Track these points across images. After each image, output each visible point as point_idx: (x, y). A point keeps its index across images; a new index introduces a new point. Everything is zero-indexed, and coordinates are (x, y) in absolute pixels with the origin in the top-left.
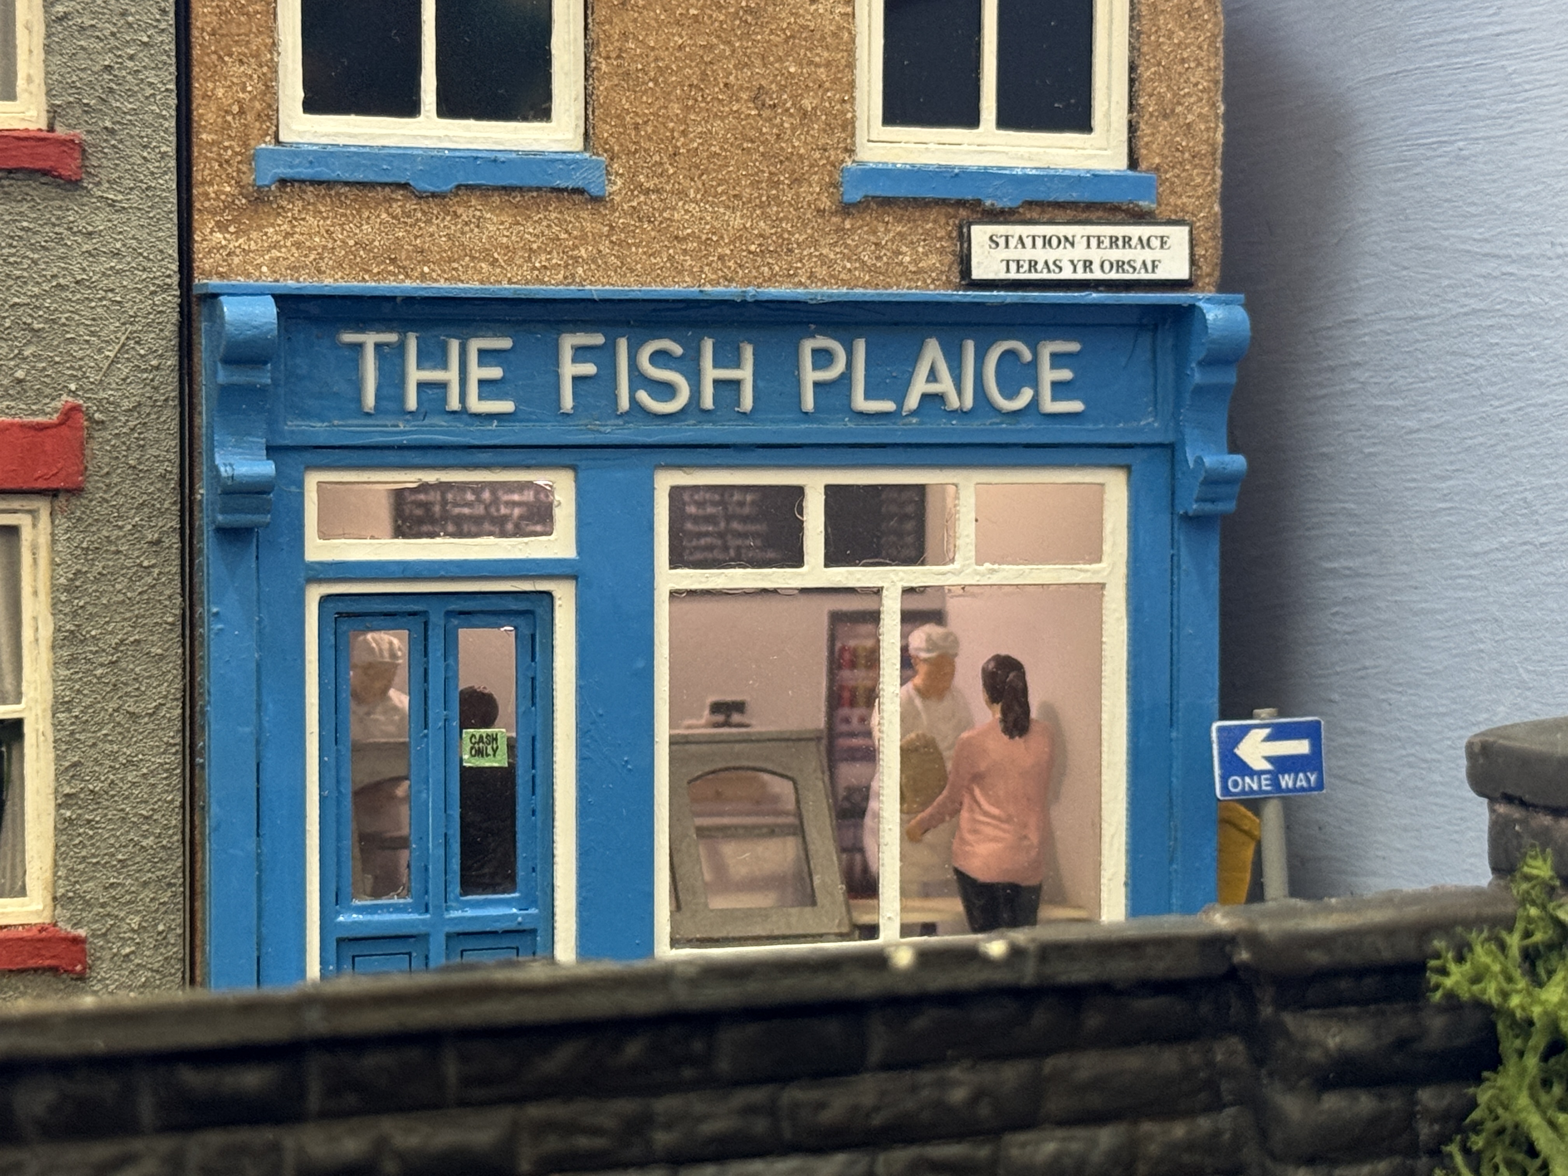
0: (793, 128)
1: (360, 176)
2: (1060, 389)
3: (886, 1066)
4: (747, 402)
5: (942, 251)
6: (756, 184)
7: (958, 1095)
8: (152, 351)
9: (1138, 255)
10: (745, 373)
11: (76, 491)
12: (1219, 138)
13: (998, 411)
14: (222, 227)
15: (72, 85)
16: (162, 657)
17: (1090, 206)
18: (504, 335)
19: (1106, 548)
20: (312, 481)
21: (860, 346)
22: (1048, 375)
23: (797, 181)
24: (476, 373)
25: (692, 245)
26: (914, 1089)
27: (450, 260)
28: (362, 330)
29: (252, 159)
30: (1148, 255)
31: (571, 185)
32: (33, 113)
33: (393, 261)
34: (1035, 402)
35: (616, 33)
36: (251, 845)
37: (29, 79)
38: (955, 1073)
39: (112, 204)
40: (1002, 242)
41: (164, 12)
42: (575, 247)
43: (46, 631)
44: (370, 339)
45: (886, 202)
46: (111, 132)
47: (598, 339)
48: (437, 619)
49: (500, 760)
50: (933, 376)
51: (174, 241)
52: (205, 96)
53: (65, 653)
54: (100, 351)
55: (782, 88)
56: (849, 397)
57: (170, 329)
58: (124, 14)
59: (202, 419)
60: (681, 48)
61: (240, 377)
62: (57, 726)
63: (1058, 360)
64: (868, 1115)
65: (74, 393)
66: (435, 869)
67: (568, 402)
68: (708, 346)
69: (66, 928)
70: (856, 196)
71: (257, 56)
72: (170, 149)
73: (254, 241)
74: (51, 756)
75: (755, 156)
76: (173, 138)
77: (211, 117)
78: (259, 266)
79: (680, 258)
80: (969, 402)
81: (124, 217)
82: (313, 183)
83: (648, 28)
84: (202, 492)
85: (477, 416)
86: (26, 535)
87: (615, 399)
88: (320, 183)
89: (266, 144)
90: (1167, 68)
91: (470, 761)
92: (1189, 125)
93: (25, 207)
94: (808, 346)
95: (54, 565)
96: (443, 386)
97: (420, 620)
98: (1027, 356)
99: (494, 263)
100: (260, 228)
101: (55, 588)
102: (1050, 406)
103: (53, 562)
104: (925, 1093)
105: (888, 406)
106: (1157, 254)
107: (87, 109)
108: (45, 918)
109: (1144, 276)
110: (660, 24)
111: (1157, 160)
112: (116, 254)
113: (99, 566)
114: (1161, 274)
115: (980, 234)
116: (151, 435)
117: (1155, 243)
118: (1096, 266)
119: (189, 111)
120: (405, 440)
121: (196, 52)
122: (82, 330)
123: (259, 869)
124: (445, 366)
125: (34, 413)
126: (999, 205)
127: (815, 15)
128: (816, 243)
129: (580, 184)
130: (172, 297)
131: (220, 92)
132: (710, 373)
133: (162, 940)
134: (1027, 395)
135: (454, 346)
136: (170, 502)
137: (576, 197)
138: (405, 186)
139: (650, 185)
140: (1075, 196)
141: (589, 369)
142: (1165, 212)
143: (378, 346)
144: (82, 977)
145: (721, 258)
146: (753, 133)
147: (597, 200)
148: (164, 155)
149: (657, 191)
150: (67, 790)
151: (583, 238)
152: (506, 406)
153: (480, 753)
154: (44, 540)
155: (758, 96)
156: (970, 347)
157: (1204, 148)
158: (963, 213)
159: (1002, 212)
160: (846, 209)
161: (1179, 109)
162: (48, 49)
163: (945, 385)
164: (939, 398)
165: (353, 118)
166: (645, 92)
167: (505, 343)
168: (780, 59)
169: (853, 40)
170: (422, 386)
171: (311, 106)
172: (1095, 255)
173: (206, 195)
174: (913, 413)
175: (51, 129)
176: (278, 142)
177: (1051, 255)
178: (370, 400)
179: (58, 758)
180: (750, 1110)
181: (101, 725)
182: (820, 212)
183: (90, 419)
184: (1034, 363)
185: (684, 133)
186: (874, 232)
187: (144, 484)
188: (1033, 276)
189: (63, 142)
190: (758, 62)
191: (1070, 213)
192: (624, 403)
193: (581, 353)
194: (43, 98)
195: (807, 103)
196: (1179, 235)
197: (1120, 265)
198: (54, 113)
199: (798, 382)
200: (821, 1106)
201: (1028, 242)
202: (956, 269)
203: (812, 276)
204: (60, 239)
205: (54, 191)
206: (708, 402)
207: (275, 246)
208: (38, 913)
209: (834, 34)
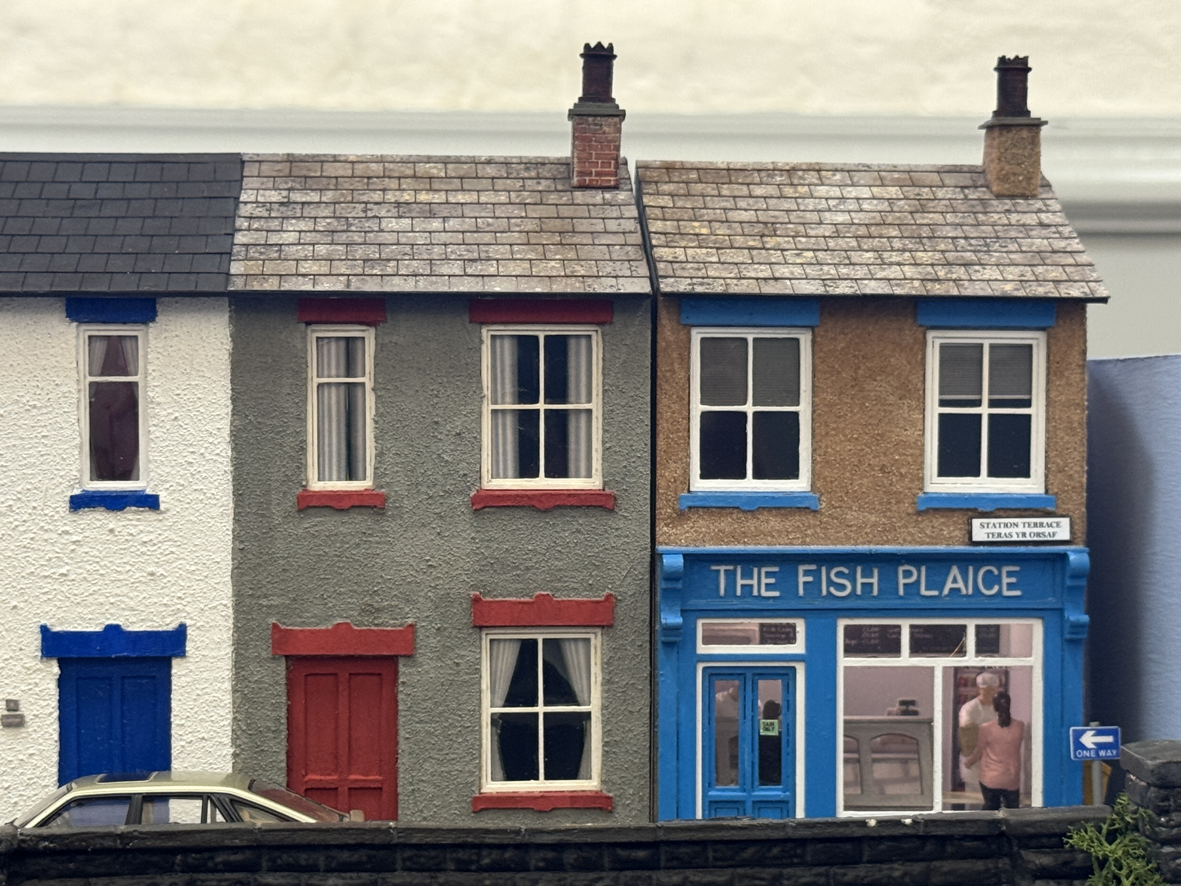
0: (897, 481)
1: (720, 505)
2: (1010, 586)
3: (869, 862)
4: (875, 592)
5: (960, 529)
6: (881, 504)
7: (897, 874)
8: (640, 573)
9: (1047, 530)
10: (875, 580)
11: (611, 626)
12: (1084, 480)
13: (984, 595)
14: (667, 525)
15: (612, 473)
16: (642, 690)
17: (1026, 510)
18: (775, 566)
19: (1034, 652)
20: (700, 623)
21: (923, 569)
22: (1006, 580)
23: (898, 502)
24: (764, 581)
25: (854, 528)
26: (880, 871)
27: (756, 536)
28: (719, 565)
29: (678, 499)
30: (1051, 530)
31: (803, 506)
32: (597, 483)
33: (733, 537)
34: (1000, 591)
35: (823, 445)
36: (674, 763)
37: (597, 470)
38: (896, 866)
39: (625, 517)
40: (986, 525)
41: (646, 445)
42: (806, 530)
43: (600, 679)
44: (722, 568)
45: (936, 510)
46: (626, 490)
47: (813, 567)
48: (749, 675)
49: (775, 733)
50: (955, 581)
51: (649, 531)
52: (661, 476)
53: (606, 688)
54: (620, 573)
55: (892, 465)
56: (919, 589)
57: (647, 565)
58: (632, 446)
59: (659, 598)
60: (850, 450)
61: (670, 585)
62: (603, 715)
63: (1010, 574)
64: (863, 879)
65: (610, 589)
66: (748, 775)
67: (801, 592)
68: (859, 570)
69: (605, 792)
70: (923, 508)
71: (681, 459)
72: (648, 496)
73: (678, 531)
74: (601, 726)
75: (881, 492)
76: (649, 492)
77: (663, 483)
78: (681, 540)
79: (849, 534)
80: (970, 591)
81: (630, 522)
82: (702, 507)
83: (836, 443)
84: (658, 627)
85: (765, 598)
86: (593, 642)
87: (820, 591)
88: (705, 508)
89: (685, 494)
90: (1060, 452)
91: (763, 733)
92: (1071, 475)
93: (593, 519)
94: (901, 569)
95: (602, 654)
96: (751, 586)
97: (742, 677)
98: (996, 572)
99: (773, 537)
100: (681, 525)
101: (603, 663)
102: (1006, 593)
103: (602, 653)
104: (885, 872)
105: (935, 593)
106: (1055, 529)
107: (617, 482)
108: (598, 789)
109: (1049, 539)
110: (842, 441)
111: (1056, 490)
112: (627, 536)
113: (619, 655)
114: (1057, 538)
115: (976, 523)
116: (638, 605)
117: (1054, 525)
118: (1027, 535)
119: (655, 482)
120: (736, 607)
121: (658, 459)
122: (614, 565)
123: (678, 772)
124: (752, 578)
125: (595, 597)
126: (985, 510)
127: (906, 436)
128: (906, 527)
129: (807, 505)
130: (648, 552)
131: (667, 474)
132: (860, 580)
133: (641, 799)
134: (996, 588)
135: (756, 570)
136: (646, 630)
137: (807, 510)
138: (738, 508)
139: (837, 505)
140: (1019, 506)
141: (810, 579)
142: (1060, 512)
143: (725, 571)
144: (611, 812)
145: (866, 533)
146: (880, 483)
147: (815, 511)
148: (645, 499)
149: (840, 507)
150: (606, 740)
151: (809, 527)
152: (776, 594)
153: (767, 729)
154: (599, 644)
155: (882, 469)
156: (971, 569)
157: (1077, 485)
158: (970, 513)
159: (986, 513)
160: (919, 513)
161: (1066, 469)
162: (603, 459)
163: (960, 585)
164: (959, 590)
165: (719, 481)
166: (835, 468)
167: (776, 569)
168: (892, 454)
169: (923, 445)
170: (743, 586)
171: (703, 476)
172: (1027, 530)
173: (661, 514)
174: (946, 596)
175: (604, 490)
176: (689, 491)
177: (1007, 531)
178: (722, 592)
179: (603, 728)
180: (819, 875)
181: (619, 715)
182: (908, 514)
183: (616, 598)
184: (1000, 575)
185: (851, 484)
186: (931, 522)
187: (636, 623)
188: (1000, 539)
189: (607, 495)
190: (882, 455)
191: (1017, 513)
192: (824, 592)
193: (807, 573)
194: (601, 478)
195: (903, 471)
196: (1065, 522)
197: (1038, 534)
198: (605, 483)
199: (897, 584)
200: (845, 875)
201: (997, 526)
202: (967, 536)
203: (904, 540)
204: (606, 531)
205: (604, 513)
206: (859, 592)
207: (687, 532)
208: (595, 786)
209: (915, 443)
